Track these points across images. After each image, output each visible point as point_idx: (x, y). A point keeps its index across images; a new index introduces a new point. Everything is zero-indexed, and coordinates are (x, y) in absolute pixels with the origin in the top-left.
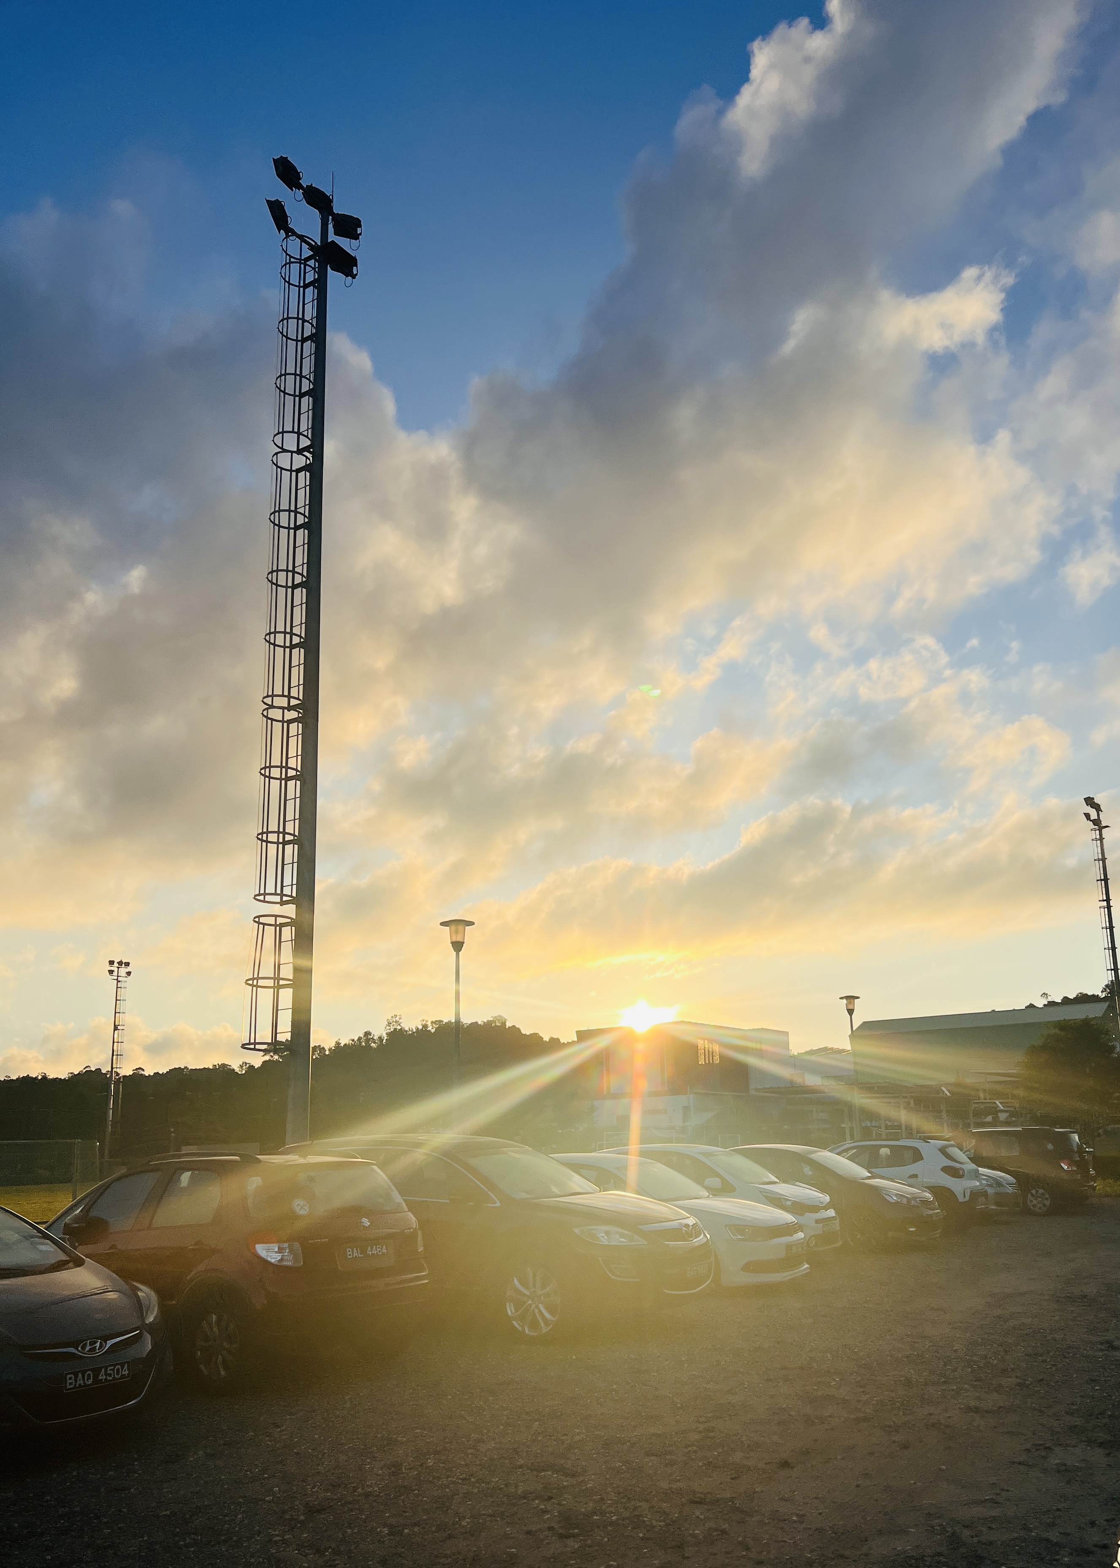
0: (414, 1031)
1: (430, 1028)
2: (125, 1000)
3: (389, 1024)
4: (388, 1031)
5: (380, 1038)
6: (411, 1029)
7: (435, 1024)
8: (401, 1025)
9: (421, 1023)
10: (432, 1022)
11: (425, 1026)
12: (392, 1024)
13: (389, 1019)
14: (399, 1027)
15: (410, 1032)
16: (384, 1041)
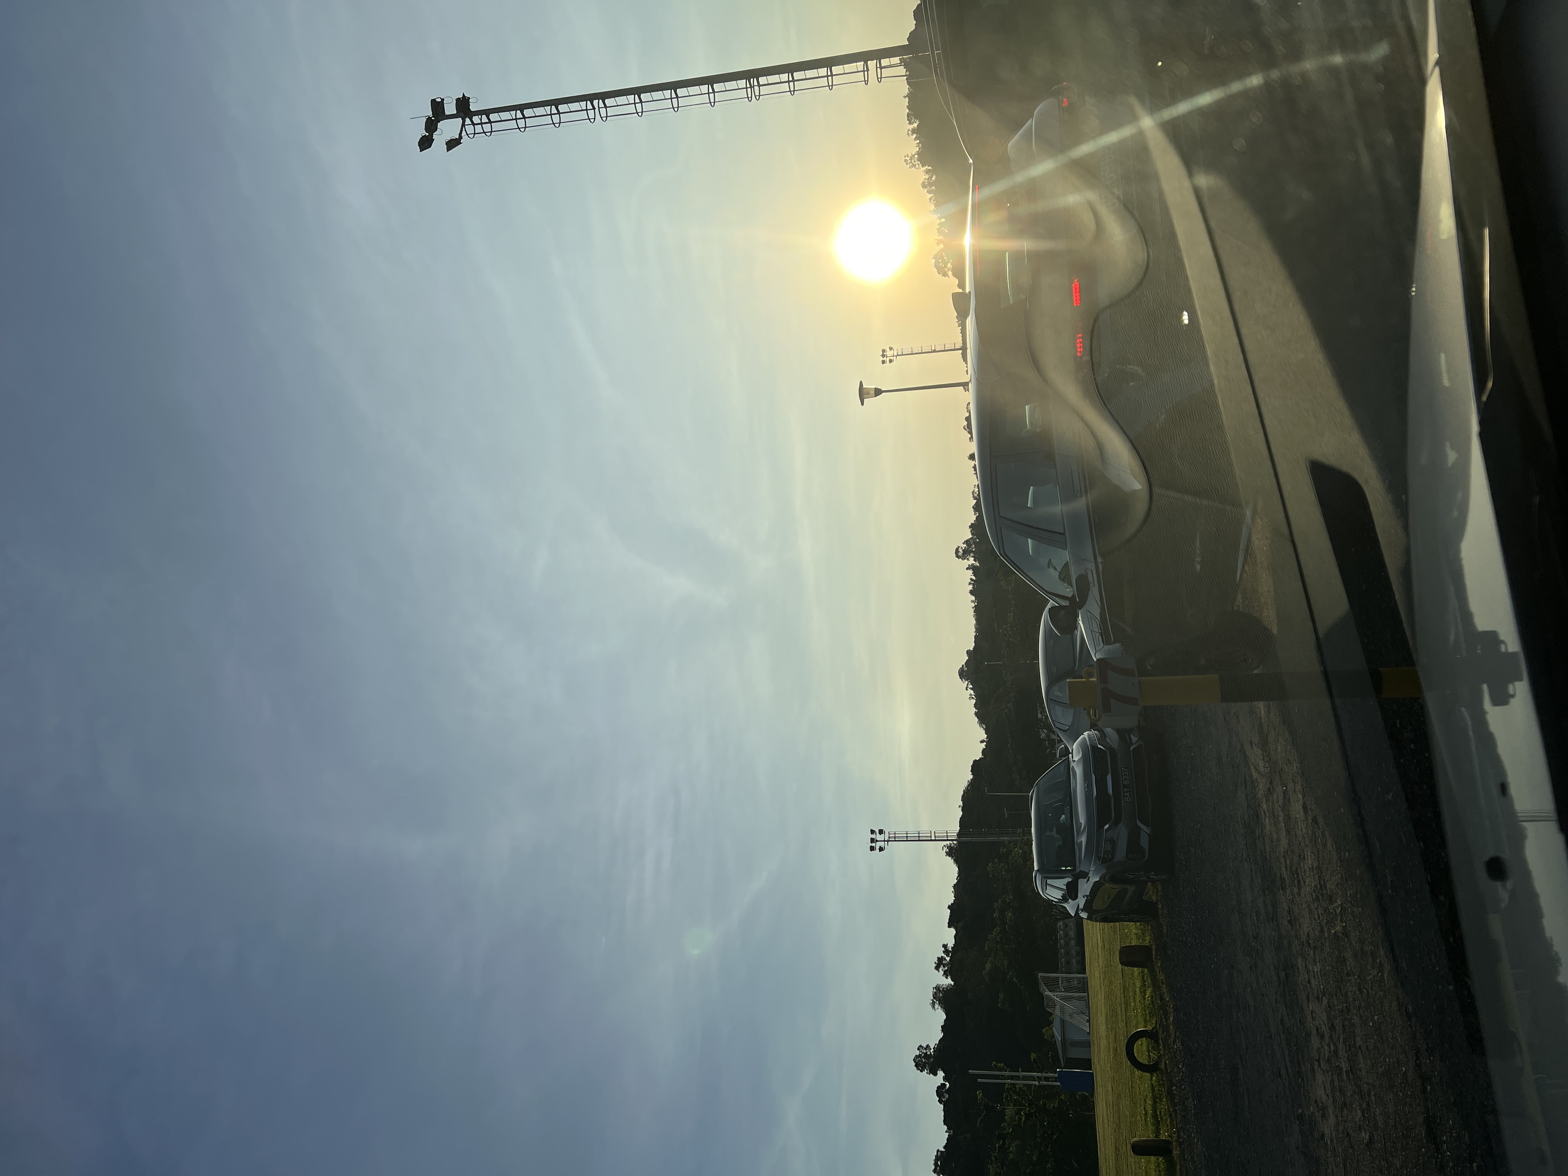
0: (918, 141)
1: (915, 125)
2: (912, 348)
3: (914, 166)
4: (920, 165)
5: (927, 172)
6: (917, 145)
7: (911, 120)
8: (913, 154)
9: (911, 136)
10: (909, 124)
11: (914, 131)
12: (914, 163)
13: (909, 166)
14: (916, 156)
15: (920, 145)
16: (930, 168)
